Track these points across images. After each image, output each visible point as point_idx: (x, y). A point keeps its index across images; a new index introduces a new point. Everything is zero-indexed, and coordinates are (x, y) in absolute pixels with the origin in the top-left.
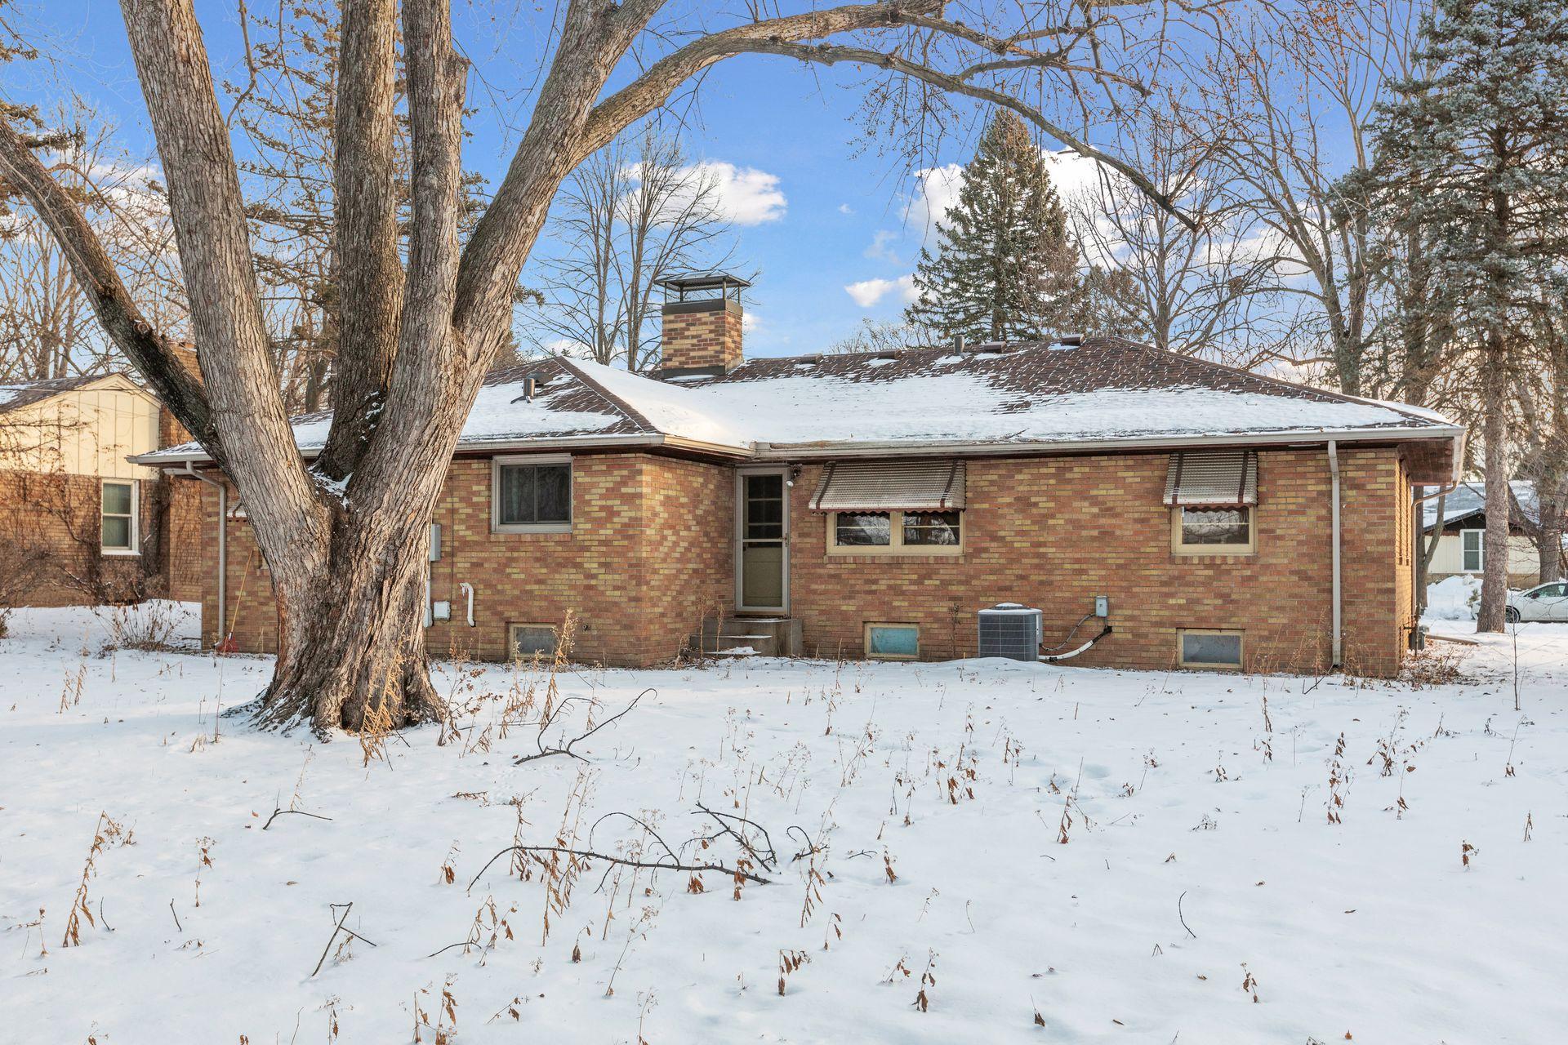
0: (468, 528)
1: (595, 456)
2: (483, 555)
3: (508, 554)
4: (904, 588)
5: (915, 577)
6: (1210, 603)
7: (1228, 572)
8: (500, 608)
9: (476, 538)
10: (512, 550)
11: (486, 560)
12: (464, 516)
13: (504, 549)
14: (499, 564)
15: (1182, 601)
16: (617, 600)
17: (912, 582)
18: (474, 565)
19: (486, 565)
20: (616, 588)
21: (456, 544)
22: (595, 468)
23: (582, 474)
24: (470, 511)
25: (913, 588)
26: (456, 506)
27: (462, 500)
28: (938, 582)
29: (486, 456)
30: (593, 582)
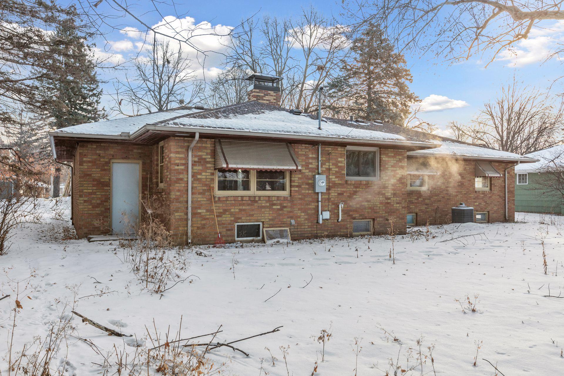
0: (336, 177)
1: (389, 150)
2: (342, 189)
3: (355, 189)
4: (413, 201)
5: (416, 197)
6: (483, 204)
7: (486, 195)
8: (351, 213)
9: (340, 182)
10: (356, 187)
11: (344, 192)
12: (334, 172)
13: (353, 187)
14: (350, 194)
15: (478, 204)
16: (398, 208)
17: (416, 199)
18: (339, 194)
19: (345, 194)
20: (397, 203)
21: (331, 184)
22: (390, 154)
23: (385, 156)
24: (337, 170)
25: (416, 201)
26: (331, 167)
27: (333, 164)
28: (422, 199)
29: (343, 145)
30: (389, 201)
